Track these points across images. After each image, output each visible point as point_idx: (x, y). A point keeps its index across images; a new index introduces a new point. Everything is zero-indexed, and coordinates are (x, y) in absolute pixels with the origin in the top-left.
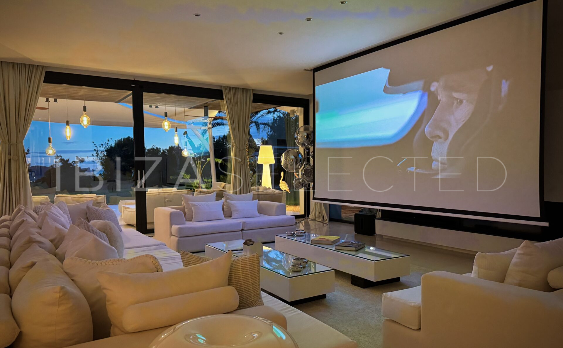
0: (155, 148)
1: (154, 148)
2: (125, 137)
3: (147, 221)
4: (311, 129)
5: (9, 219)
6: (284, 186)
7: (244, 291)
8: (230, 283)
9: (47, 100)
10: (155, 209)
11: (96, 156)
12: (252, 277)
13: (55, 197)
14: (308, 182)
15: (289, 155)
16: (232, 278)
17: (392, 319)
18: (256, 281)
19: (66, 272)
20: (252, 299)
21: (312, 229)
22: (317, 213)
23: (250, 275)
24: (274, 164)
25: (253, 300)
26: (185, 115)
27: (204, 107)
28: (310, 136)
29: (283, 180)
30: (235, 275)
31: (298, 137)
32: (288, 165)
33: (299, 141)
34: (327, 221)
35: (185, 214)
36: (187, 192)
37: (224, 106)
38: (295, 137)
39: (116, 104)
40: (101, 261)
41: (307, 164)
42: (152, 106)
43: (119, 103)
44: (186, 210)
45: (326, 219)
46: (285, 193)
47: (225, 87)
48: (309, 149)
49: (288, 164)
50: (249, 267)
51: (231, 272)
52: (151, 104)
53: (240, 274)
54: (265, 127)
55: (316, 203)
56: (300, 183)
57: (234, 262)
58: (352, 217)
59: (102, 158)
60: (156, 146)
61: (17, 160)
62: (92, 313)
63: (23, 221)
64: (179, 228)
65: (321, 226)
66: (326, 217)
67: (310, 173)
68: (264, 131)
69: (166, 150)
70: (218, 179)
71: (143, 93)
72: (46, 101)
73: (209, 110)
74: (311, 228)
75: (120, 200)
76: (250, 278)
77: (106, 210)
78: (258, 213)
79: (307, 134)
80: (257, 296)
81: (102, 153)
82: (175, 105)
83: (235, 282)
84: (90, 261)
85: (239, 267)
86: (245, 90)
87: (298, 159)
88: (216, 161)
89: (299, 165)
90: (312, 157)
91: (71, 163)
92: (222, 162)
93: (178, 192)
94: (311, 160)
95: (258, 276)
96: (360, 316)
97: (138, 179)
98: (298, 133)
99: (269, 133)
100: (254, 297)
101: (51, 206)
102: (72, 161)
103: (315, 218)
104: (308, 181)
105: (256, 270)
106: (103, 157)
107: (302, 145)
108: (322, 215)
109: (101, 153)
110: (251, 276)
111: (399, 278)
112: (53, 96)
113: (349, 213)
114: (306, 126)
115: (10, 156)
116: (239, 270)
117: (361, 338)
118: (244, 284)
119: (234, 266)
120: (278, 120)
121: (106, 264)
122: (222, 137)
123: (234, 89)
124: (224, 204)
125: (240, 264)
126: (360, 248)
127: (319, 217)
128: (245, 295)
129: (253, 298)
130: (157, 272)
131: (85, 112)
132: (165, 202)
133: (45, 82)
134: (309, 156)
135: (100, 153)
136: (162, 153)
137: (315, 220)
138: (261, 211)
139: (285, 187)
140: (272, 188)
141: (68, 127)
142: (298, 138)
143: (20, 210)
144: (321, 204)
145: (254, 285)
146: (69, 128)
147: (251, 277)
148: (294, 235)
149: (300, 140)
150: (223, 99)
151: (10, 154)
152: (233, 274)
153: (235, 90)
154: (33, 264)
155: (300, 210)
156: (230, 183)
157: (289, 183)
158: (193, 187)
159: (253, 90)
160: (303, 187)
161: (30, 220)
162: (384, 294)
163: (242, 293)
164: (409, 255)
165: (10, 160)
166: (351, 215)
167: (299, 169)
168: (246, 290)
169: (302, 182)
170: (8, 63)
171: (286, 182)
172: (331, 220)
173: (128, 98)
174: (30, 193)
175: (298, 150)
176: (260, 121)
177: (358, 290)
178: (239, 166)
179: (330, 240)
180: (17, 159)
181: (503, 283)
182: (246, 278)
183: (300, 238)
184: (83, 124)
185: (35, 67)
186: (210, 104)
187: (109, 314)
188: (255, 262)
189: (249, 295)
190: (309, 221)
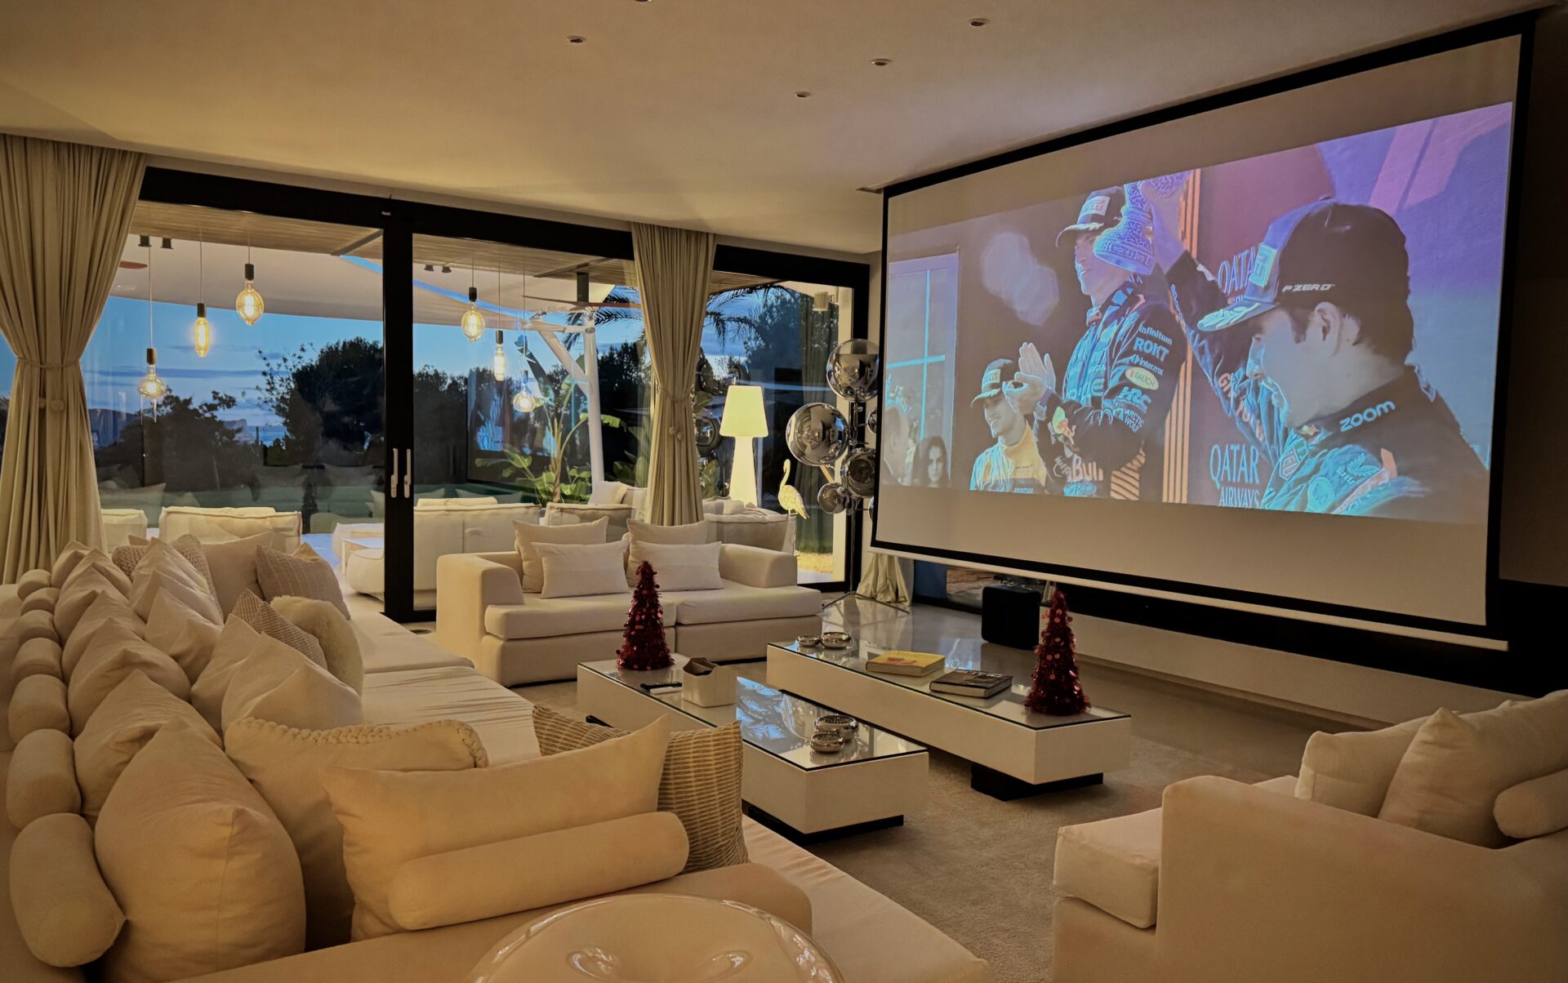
0: (431, 372)
1: (427, 373)
2: (348, 340)
3: (416, 586)
4: (873, 350)
5: (46, 581)
6: (789, 497)
7: (698, 820)
8: (663, 805)
9: (145, 242)
10: (441, 559)
11: (267, 390)
12: (722, 785)
13: (163, 514)
14: (859, 496)
15: (810, 419)
16: (669, 787)
17: (1079, 897)
18: (730, 795)
19: (233, 760)
20: (718, 842)
21: (865, 625)
22: (881, 581)
23: (715, 780)
24: (764, 439)
25: (721, 846)
26: (524, 296)
27: (579, 274)
28: (868, 370)
29: (787, 483)
30: (675, 778)
31: (836, 369)
32: (805, 447)
33: (837, 382)
34: (907, 604)
35: (521, 574)
36: (523, 510)
37: (635, 274)
38: (828, 369)
39: (334, 258)
40: (326, 732)
41: (858, 446)
42: (434, 267)
43: (341, 256)
44: (525, 564)
45: (905, 597)
46: (792, 520)
47: (639, 225)
48: (864, 405)
49: (805, 442)
50: (715, 759)
51: (667, 772)
52: (430, 262)
53: (690, 777)
54: (739, 327)
55: (877, 556)
56: (837, 496)
57: (675, 744)
58: (975, 591)
59: (282, 397)
60: (433, 367)
61: (62, 412)
62: (305, 868)
63: (92, 598)
64: (507, 615)
65: (890, 615)
66: (904, 592)
67: (868, 471)
68: (737, 337)
69: (461, 378)
70: (610, 474)
71: (415, 236)
72: (140, 245)
73: (591, 284)
74: (863, 621)
75: (338, 524)
76: (716, 788)
77: (308, 561)
78: (722, 577)
79: (861, 362)
80: (732, 834)
81: (285, 384)
82: (499, 267)
83: (677, 798)
84: (297, 730)
85: (688, 758)
86: (695, 235)
87: (833, 431)
88: (605, 422)
89: (837, 448)
90: (873, 425)
91: (198, 408)
92: (620, 424)
93: (502, 511)
94: (870, 437)
95: (737, 783)
96: (993, 878)
97: (393, 474)
98: (838, 359)
99: (749, 343)
100: (723, 838)
101: (165, 552)
102: (200, 404)
103: (874, 594)
104: (858, 493)
105: (732, 767)
106: (287, 393)
107: (846, 392)
108: (893, 587)
109: (281, 383)
110: (717, 782)
111: (1101, 775)
112: (159, 230)
113: (967, 581)
114: (859, 340)
115: (42, 399)
116: (689, 767)
117: (996, 941)
118: (699, 804)
119: (675, 755)
120: (776, 307)
121: (339, 742)
122: (619, 348)
123: (665, 232)
124: (628, 550)
125: (691, 751)
126: (997, 689)
127: (886, 591)
128: (703, 830)
129: (723, 840)
130: (475, 766)
131: (250, 282)
132: (465, 539)
133: (144, 196)
134: (862, 425)
135: (277, 379)
136: (450, 386)
137: (873, 598)
138: (729, 571)
139: (793, 501)
140: (758, 506)
141: (202, 323)
142: (835, 372)
143: (76, 558)
144: (891, 558)
145: (727, 806)
146: (205, 324)
147: (718, 785)
148: (820, 644)
149: (843, 378)
150: (631, 258)
151: (43, 394)
152: (672, 777)
153: (666, 235)
154: (147, 735)
155: (833, 567)
156: (644, 485)
157: (806, 492)
158: (538, 493)
159: (715, 235)
160: (844, 508)
161: (113, 593)
162: (1062, 830)
163: (693, 826)
164: (1129, 714)
165: (42, 412)
166: (975, 588)
167: (834, 458)
168: (705, 818)
169: (843, 495)
170: (43, 143)
171: (798, 489)
172: (919, 600)
173: (370, 244)
174: (95, 499)
175: (835, 407)
176: (726, 313)
177: (987, 805)
178: (672, 446)
179: (915, 664)
180: (62, 408)
181: (1376, 816)
182: (706, 789)
183: (834, 654)
184: (244, 314)
185: (117, 154)
186: (595, 268)
187: (352, 877)
188: (730, 747)
189: (712, 832)
190: (857, 600)
